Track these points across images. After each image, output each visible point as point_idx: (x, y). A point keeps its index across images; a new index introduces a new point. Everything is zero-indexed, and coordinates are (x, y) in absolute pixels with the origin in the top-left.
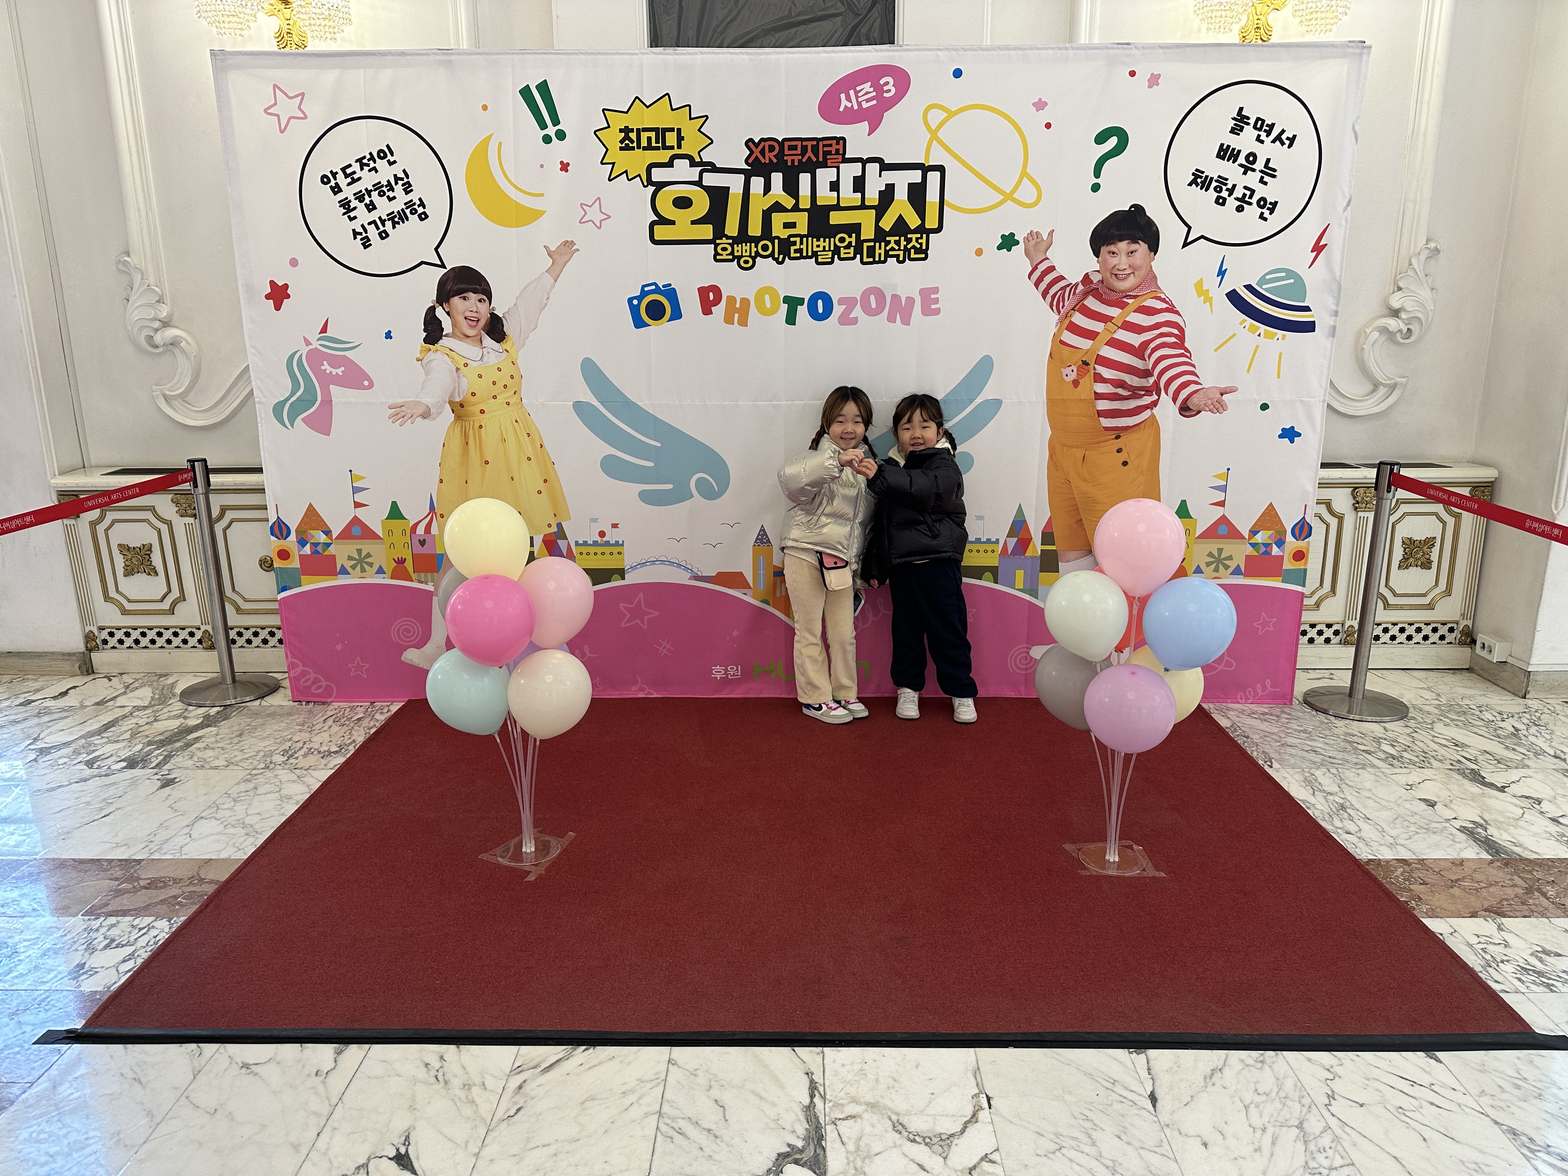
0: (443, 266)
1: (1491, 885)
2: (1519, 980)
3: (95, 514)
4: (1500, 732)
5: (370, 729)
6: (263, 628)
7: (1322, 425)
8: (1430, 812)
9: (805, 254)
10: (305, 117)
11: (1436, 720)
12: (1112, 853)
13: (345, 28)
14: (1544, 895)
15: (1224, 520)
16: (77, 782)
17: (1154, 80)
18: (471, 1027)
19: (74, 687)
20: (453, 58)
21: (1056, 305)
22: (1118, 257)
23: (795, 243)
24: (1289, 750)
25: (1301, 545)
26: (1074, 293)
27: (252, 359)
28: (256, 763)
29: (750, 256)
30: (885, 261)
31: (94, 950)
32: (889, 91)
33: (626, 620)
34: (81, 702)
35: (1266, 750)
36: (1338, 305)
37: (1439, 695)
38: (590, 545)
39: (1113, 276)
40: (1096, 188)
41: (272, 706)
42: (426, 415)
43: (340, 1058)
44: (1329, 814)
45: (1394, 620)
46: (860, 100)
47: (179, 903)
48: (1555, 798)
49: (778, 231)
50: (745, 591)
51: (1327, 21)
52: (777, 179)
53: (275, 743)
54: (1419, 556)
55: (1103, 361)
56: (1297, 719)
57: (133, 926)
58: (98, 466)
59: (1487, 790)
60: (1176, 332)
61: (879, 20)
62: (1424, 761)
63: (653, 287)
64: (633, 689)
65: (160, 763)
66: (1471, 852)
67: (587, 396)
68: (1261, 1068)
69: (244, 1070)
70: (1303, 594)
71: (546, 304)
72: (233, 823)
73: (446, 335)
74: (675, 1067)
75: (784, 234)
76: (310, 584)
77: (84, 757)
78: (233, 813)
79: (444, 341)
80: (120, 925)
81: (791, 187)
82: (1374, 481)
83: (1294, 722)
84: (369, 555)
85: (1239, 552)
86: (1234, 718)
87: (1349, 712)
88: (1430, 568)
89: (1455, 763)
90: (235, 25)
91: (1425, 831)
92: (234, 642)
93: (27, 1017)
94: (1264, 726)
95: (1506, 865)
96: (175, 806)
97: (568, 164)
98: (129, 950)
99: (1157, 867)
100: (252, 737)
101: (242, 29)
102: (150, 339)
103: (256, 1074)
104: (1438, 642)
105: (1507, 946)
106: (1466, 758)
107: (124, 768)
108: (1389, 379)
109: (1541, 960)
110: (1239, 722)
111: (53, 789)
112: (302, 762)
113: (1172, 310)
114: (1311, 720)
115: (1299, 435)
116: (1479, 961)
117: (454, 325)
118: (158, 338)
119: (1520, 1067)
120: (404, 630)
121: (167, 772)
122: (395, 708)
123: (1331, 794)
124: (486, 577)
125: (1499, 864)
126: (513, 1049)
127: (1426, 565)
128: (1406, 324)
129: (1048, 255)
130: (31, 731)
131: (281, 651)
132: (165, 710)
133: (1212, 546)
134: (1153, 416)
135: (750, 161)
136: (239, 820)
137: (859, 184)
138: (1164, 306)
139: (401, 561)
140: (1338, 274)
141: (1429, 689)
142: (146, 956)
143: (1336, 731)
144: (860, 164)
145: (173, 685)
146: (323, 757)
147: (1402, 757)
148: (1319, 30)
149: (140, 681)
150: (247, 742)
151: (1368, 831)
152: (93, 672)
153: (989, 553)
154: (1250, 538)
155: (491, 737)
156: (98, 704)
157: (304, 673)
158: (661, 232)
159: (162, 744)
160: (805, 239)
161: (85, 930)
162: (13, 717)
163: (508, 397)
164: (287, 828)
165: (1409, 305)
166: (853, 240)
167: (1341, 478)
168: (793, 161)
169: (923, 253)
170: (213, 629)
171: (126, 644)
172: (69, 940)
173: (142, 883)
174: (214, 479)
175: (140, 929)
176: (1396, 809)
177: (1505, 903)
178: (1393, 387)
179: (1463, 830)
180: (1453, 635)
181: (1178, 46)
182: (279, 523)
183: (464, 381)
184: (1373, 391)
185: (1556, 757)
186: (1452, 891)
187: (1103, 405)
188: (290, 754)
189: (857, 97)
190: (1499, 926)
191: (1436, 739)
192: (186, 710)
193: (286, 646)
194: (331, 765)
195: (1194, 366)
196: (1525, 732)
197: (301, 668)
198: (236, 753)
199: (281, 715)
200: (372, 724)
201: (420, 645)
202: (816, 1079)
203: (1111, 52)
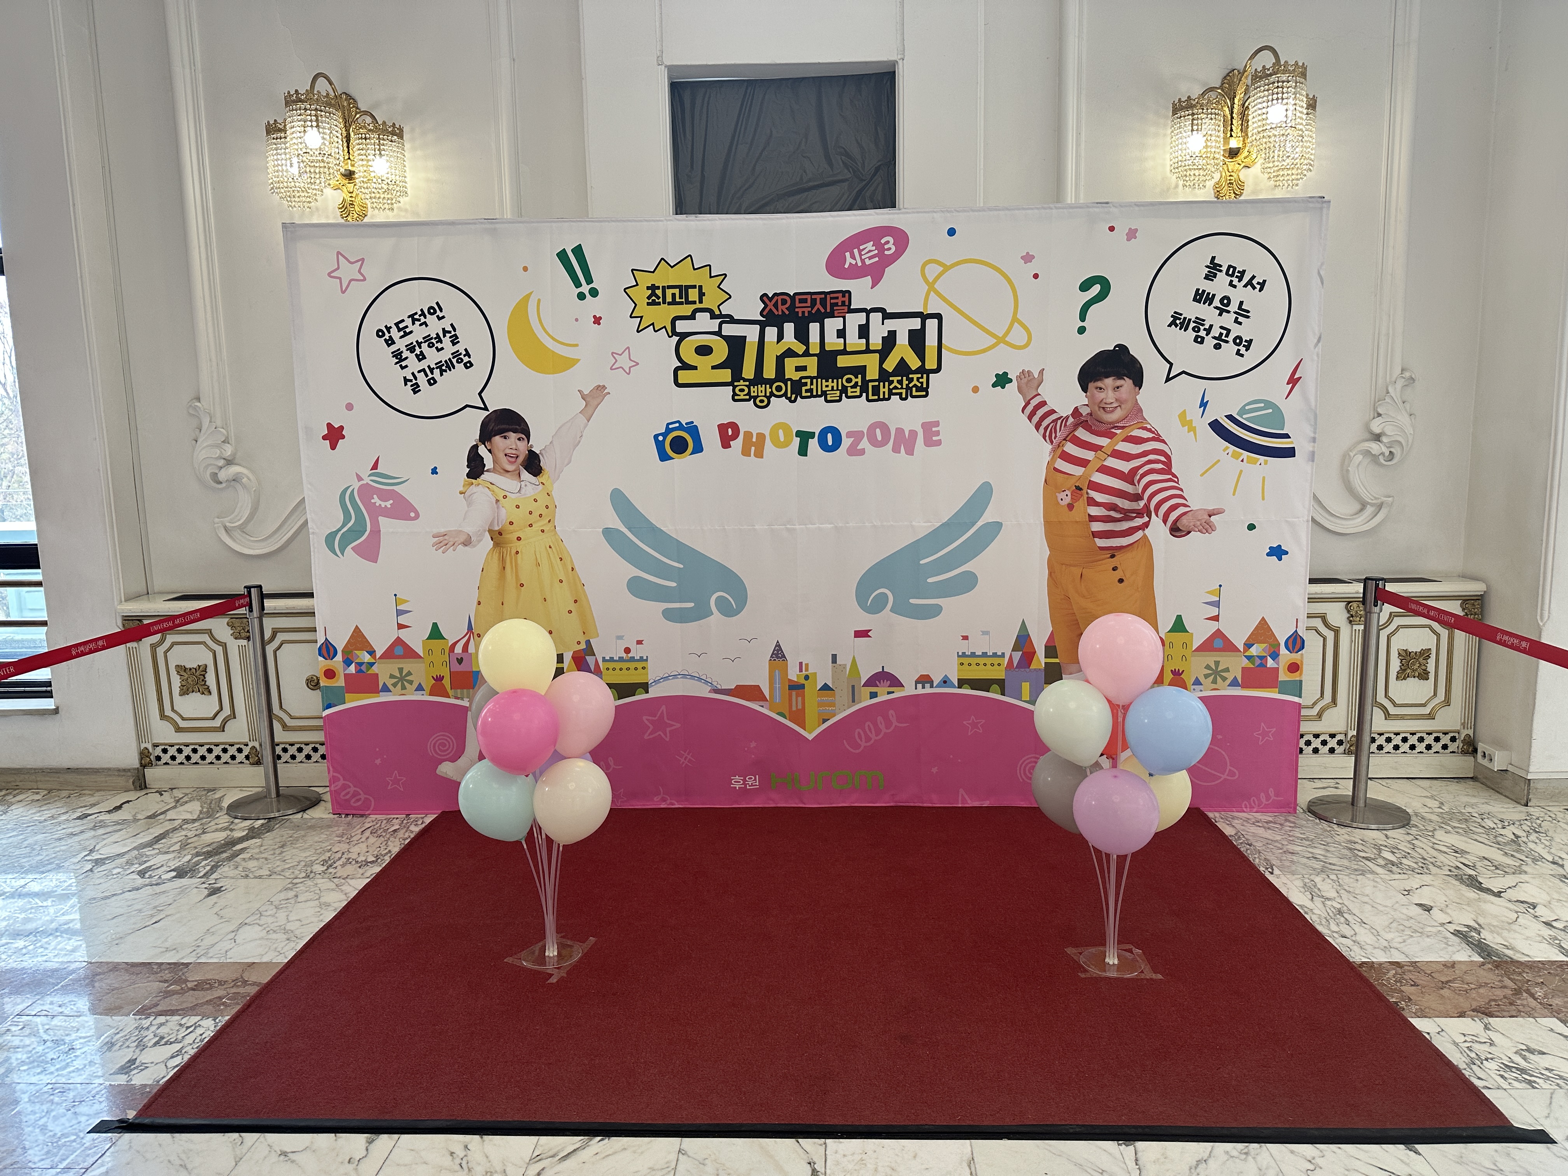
0: (486, 409)
1: (1480, 986)
2: (1502, 1076)
3: (158, 637)
4: (1499, 839)
5: (404, 840)
6: (307, 744)
7: (1307, 544)
8: (1426, 916)
9: (815, 393)
10: (365, 279)
11: (1437, 827)
12: (1111, 956)
13: (401, 199)
14: (1532, 996)
15: (1218, 634)
16: (129, 891)
17: (1132, 234)
18: (494, 1119)
19: (128, 802)
20: (497, 226)
21: (1049, 435)
22: (1105, 392)
23: (806, 384)
24: (1290, 856)
25: (1295, 657)
26: (1065, 425)
27: (308, 493)
28: (297, 872)
29: (765, 396)
30: (889, 399)
31: (145, 1047)
32: (889, 249)
33: (649, 731)
34: (135, 815)
35: (1267, 857)
36: (1315, 433)
37: (1442, 803)
38: (616, 661)
39: (1101, 409)
40: (1082, 330)
41: (313, 818)
42: (467, 543)
43: (372, 1147)
44: (1326, 918)
45: (1396, 730)
46: (863, 257)
47: (224, 1004)
48: (1550, 903)
49: (790, 373)
50: (762, 703)
51: (1293, 177)
52: (789, 328)
53: (315, 853)
54: (1415, 667)
55: (1094, 486)
56: (1301, 827)
57: (181, 1025)
58: (161, 593)
59: (1484, 895)
60: (1163, 459)
61: (881, 185)
62: (1424, 867)
63: (677, 425)
64: (655, 799)
65: (207, 873)
66: (1464, 955)
67: (616, 523)
68: (1245, 1160)
69: (282, 1157)
70: (1300, 704)
71: (579, 442)
72: (275, 929)
73: (487, 471)
74: (685, 1157)
75: (796, 376)
76: (354, 702)
77: (137, 867)
78: (275, 920)
79: (485, 476)
80: (168, 1024)
81: (802, 335)
82: (1361, 595)
83: (1297, 830)
84: (409, 673)
85: (1236, 665)
86: (1238, 827)
87: (1352, 821)
88: (1427, 679)
89: (1453, 869)
90: (304, 199)
91: (1420, 934)
92: (279, 757)
93: (83, 1109)
94: (1268, 834)
95: (1497, 967)
96: (222, 913)
97: (600, 318)
98: (177, 1047)
99: (1155, 970)
100: (294, 848)
101: (310, 202)
102: (214, 476)
103: (293, 1161)
104: (1441, 751)
105: (1492, 1044)
106: (1464, 864)
107: (174, 877)
108: (1376, 498)
109: (1525, 1058)
110: (1243, 830)
111: (107, 898)
112: (341, 872)
113: (1158, 439)
114: (1312, 827)
115: (1286, 553)
116: (1464, 1059)
117: (495, 461)
118: (223, 475)
119: (1498, 1159)
120: (440, 744)
121: (214, 881)
122: (429, 819)
123: (1329, 899)
124: (515, 692)
125: (1490, 966)
126: (533, 1139)
127: (1424, 676)
128: (1388, 447)
129: (1039, 391)
130: (87, 843)
131: (324, 765)
132: (213, 823)
133: (1210, 659)
134: (1145, 536)
135: (765, 313)
136: (280, 926)
137: (864, 331)
138: (1151, 435)
139: (439, 679)
140: (1313, 404)
141: (1432, 797)
142: (192, 1052)
143: (1337, 838)
144: (864, 314)
145: (220, 800)
146: (360, 867)
147: (1401, 863)
148: (1286, 185)
149: (190, 796)
150: (289, 852)
151: (1364, 936)
152: (146, 787)
153: (996, 666)
154: (1245, 651)
155: (518, 843)
156: (149, 817)
157: (345, 787)
158: (685, 376)
159: (209, 855)
160: (815, 381)
161: (137, 1028)
162: (70, 830)
163: (543, 526)
164: (326, 933)
165: (1389, 430)
166: (859, 380)
167: (1333, 593)
168: (803, 312)
169: (924, 391)
170: (261, 745)
171: (178, 761)
172: (122, 1037)
173: (190, 985)
174: (268, 603)
175: (188, 1028)
176: (1393, 913)
177: (1493, 1003)
178: (1380, 507)
179: (1457, 933)
180: (1456, 744)
181: (1152, 204)
182: (326, 644)
183: (503, 512)
184: (1361, 510)
185: (1554, 863)
186: (1442, 992)
187: (1097, 527)
188: (328, 864)
189: (861, 255)
190: (1485, 1026)
191: (1436, 846)
192: (232, 822)
193: (328, 761)
194: (368, 874)
195: (1182, 490)
196: (1525, 839)
197: (342, 782)
198: (278, 863)
199: (321, 828)
200: (407, 835)
201: (453, 759)
202: (818, 1169)
203: (1091, 210)
